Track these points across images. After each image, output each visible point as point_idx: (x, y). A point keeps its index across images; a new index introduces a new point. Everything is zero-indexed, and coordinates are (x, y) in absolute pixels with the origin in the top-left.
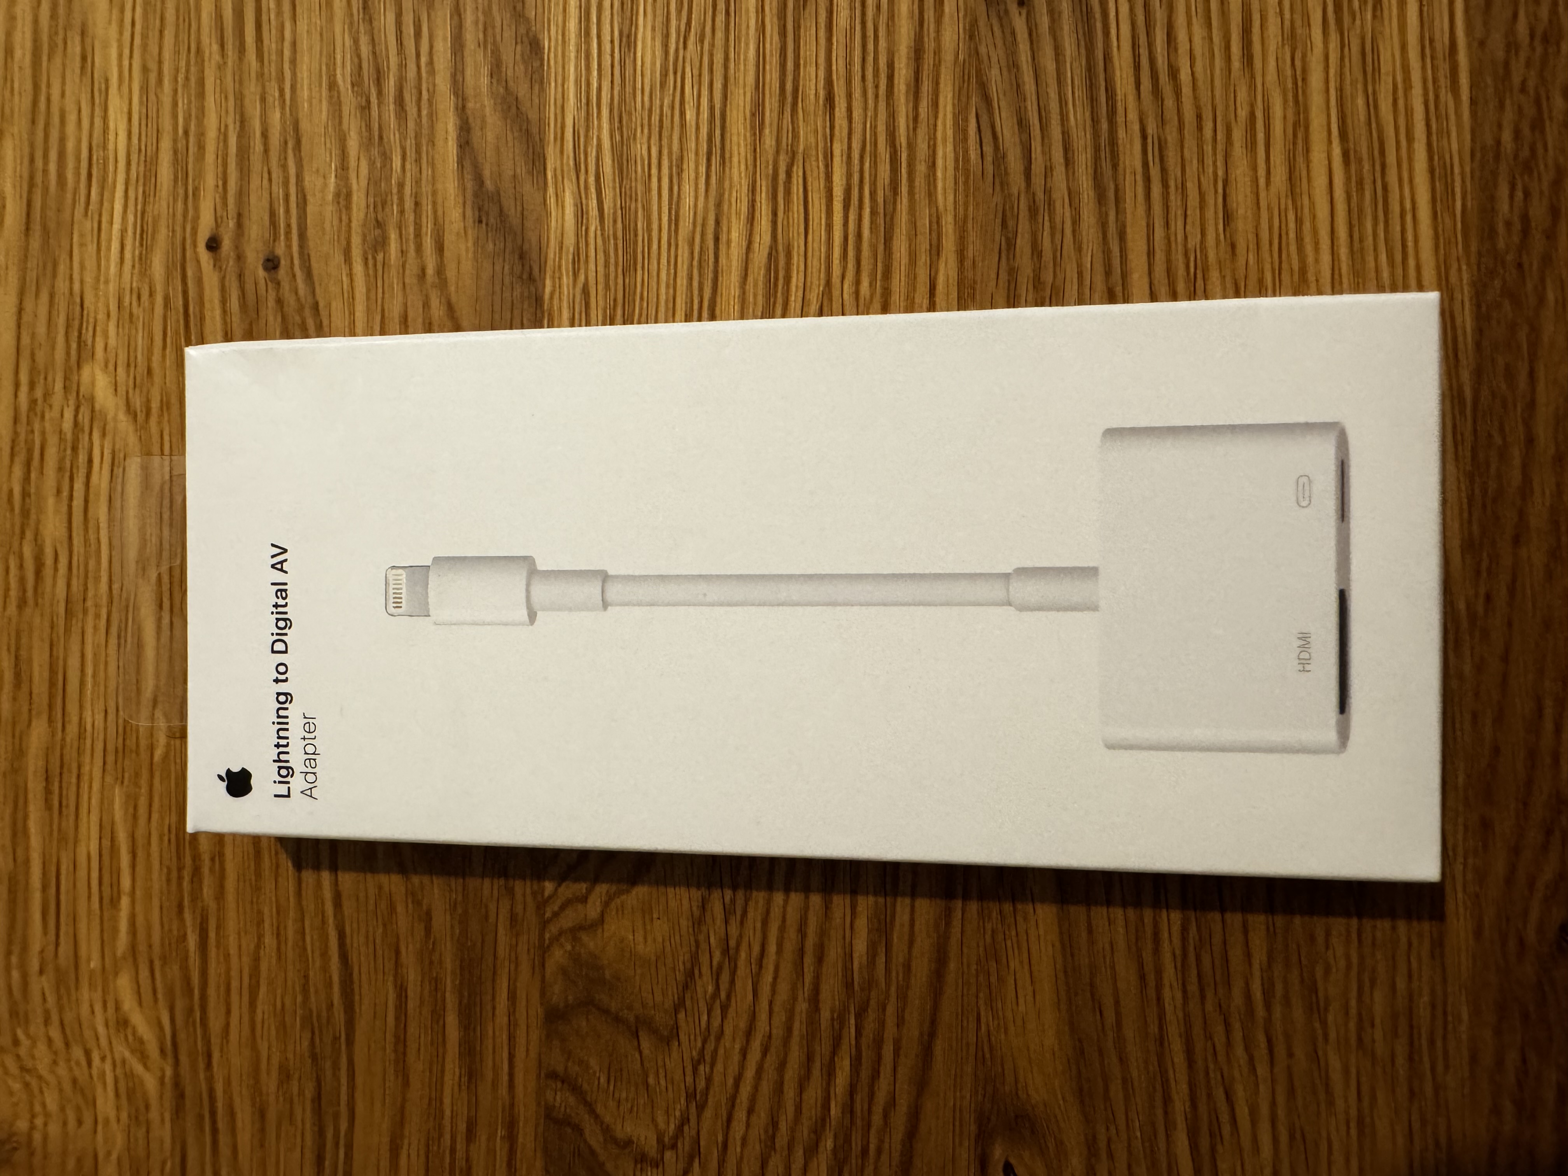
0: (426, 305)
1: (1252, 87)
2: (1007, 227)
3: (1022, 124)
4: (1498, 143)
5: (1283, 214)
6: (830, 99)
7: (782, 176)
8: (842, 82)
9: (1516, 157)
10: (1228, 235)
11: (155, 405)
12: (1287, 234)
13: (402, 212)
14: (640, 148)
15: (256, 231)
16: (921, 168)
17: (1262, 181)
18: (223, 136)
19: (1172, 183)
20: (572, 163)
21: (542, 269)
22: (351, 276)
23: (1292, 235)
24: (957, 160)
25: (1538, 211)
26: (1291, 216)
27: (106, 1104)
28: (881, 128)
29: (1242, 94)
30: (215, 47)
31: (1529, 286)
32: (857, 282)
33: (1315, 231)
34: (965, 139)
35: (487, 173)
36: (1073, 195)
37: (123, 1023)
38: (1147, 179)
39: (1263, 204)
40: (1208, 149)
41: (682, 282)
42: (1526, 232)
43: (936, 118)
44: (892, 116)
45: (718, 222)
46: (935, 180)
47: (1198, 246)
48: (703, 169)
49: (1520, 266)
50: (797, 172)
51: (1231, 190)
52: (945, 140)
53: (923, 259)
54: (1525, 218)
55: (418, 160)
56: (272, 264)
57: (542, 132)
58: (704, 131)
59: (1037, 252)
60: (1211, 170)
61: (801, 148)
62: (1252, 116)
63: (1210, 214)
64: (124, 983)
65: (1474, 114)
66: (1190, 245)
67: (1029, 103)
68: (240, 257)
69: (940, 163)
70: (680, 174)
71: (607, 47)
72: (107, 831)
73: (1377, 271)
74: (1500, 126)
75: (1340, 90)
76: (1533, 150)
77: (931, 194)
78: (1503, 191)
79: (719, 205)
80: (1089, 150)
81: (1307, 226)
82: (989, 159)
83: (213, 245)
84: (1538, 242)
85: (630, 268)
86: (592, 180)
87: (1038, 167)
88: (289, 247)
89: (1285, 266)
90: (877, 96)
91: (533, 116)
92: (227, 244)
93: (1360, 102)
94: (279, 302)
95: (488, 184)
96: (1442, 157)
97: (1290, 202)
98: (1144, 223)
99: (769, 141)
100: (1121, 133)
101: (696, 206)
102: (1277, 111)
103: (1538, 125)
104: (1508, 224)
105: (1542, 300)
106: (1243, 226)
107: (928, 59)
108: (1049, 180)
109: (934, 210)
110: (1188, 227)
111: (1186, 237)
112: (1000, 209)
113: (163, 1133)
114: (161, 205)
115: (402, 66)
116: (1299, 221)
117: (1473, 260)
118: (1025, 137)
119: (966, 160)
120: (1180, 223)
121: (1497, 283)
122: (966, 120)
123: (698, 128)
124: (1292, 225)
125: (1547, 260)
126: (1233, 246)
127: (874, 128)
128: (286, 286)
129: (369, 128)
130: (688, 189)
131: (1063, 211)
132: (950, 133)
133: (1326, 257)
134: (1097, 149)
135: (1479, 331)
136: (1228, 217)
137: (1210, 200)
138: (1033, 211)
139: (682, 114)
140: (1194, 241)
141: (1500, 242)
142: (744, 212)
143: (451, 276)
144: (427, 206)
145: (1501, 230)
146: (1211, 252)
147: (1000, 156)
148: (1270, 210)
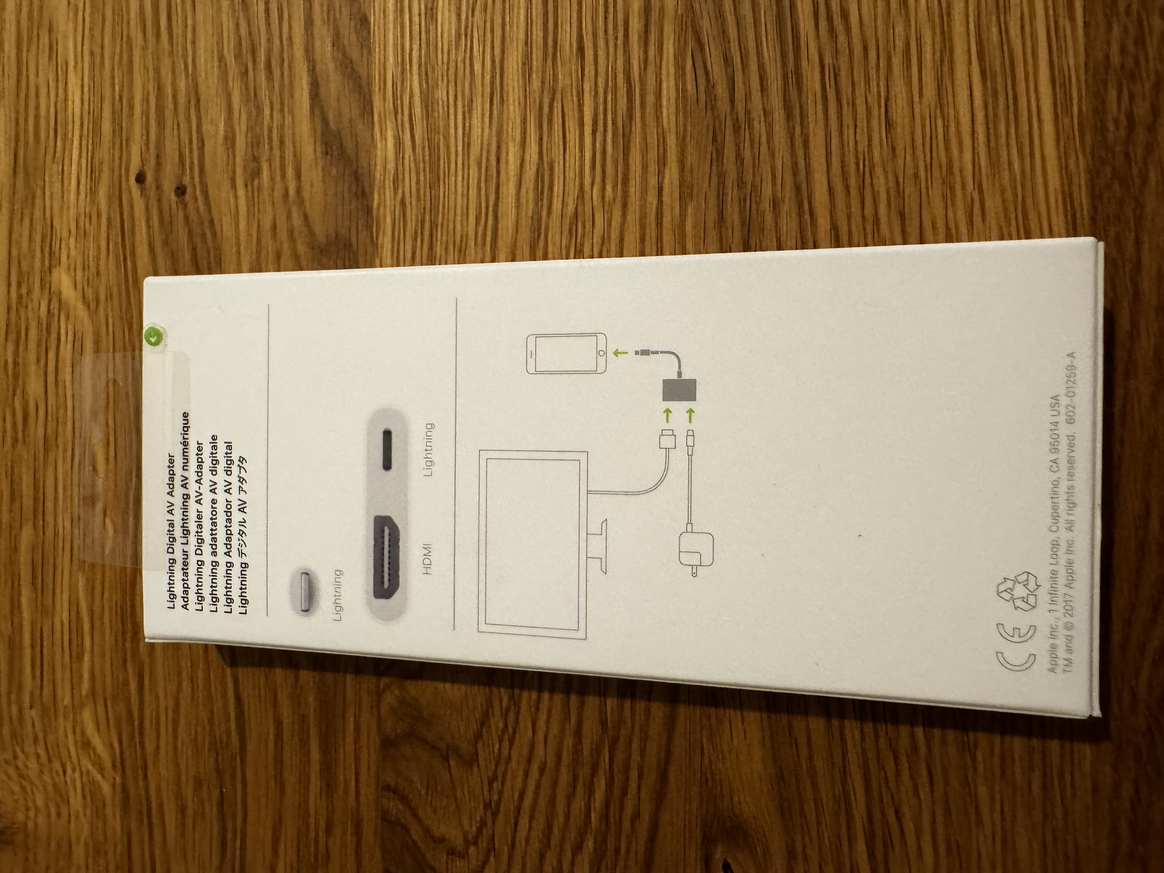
0: (289, 217)
1: (908, 21)
2: (716, 141)
3: (727, 61)
4: (1107, 57)
5: (933, 120)
6: (581, 50)
7: (546, 109)
8: (590, 36)
9: (1122, 66)
10: (890, 140)
11: (102, 297)
12: (937, 137)
13: (271, 149)
14: (441, 94)
15: (170, 168)
16: (651, 98)
17: (916, 96)
18: (146, 100)
19: (844, 102)
20: (391, 107)
21: (371, 186)
22: (236, 197)
23: (941, 137)
24: (677, 90)
25: (1142, 110)
26: (940, 123)
27: (76, 802)
28: (620, 70)
29: (900, 29)
30: (140, 35)
31: (1135, 172)
32: (603, 189)
33: (959, 133)
34: (684, 74)
35: (331, 116)
36: (767, 113)
37: (86, 745)
38: (825, 98)
39: (917, 114)
40: (873, 73)
41: (473, 193)
42: (1131, 127)
43: (661, 59)
44: (628, 59)
45: (499, 148)
46: (661, 106)
47: (866, 150)
48: (487, 106)
49: (1127, 155)
50: (557, 106)
51: (892, 105)
52: (668, 74)
53: (653, 167)
54: (1130, 116)
55: (282, 110)
56: (181, 191)
57: (370, 84)
58: (488, 78)
59: (739, 157)
60: (876, 90)
61: (560, 85)
62: (908, 44)
63: (875, 123)
64: (87, 715)
65: (1086, 34)
66: (860, 148)
67: (732, 44)
68: (158, 187)
69: (664, 92)
70: (470, 111)
71: (416, 19)
72: (74, 604)
73: (1010, 163)
74: (1108, 43)
75: (978, 21)
76: (1137, 62)
77: (658, 118)
78: (1112, 95)
79: (499, 134)
80: (779, 78)
81: (952, 130)
82: (702, 89)
83: (140, 179)
84: (1141, 135)
85: (434, 185)
86: (406, 119)
87: (740, 94)
88: (192, 178)
89: (935, 161)
90: (616, 45)
91: (364, 73)
92: (150, 177)
93: (994, 30)
94: (186, 218)
95: (332, 125)
96: (1061, 70)
97: (938, 111)
98: (823, 133)
99: (536, 84)
100: (804, 64)
101: (482, 135)
102: (927, 39)
103: (1140, 41)
104: (1116, 121)
105: (1145, 181)
106: (901, 133)
107: (655, 15)
108: (748, 102)
109: (660, 131)
110: (858, 136)
111: (856, 142)
112: (711, 128)
113: (116, 824)
114: (104, 153)
115: (269, 41)
116: (946, 127)
117: (1088, 150)
118: (730, 70)
119: (685, 90)
120: (851, 131)
121: (1108, 170)
122: (684, 60)
123: (483, 76)
124: (940, 130)
125: (1149, 148)
126: (894, 149)
127: (614, 69)
128: (191, 206)
129: (247, 89)
130: (476, 122)
131: (760, 127)
132: (672, 71)
133: (968, 156)
134: (785, 77)
135: (1094, 208)
136: (889, 125)
137: (875, 113)
138: (737, 128)
139: (472, 65)
140: (863, 146)
141: (1110, 136)
142: (518, 138)
143: (306, 195)
144: (289, 144)
145: (1111, 127)
146: (876, 153)
147: (710, 86)
148: (923, 119)
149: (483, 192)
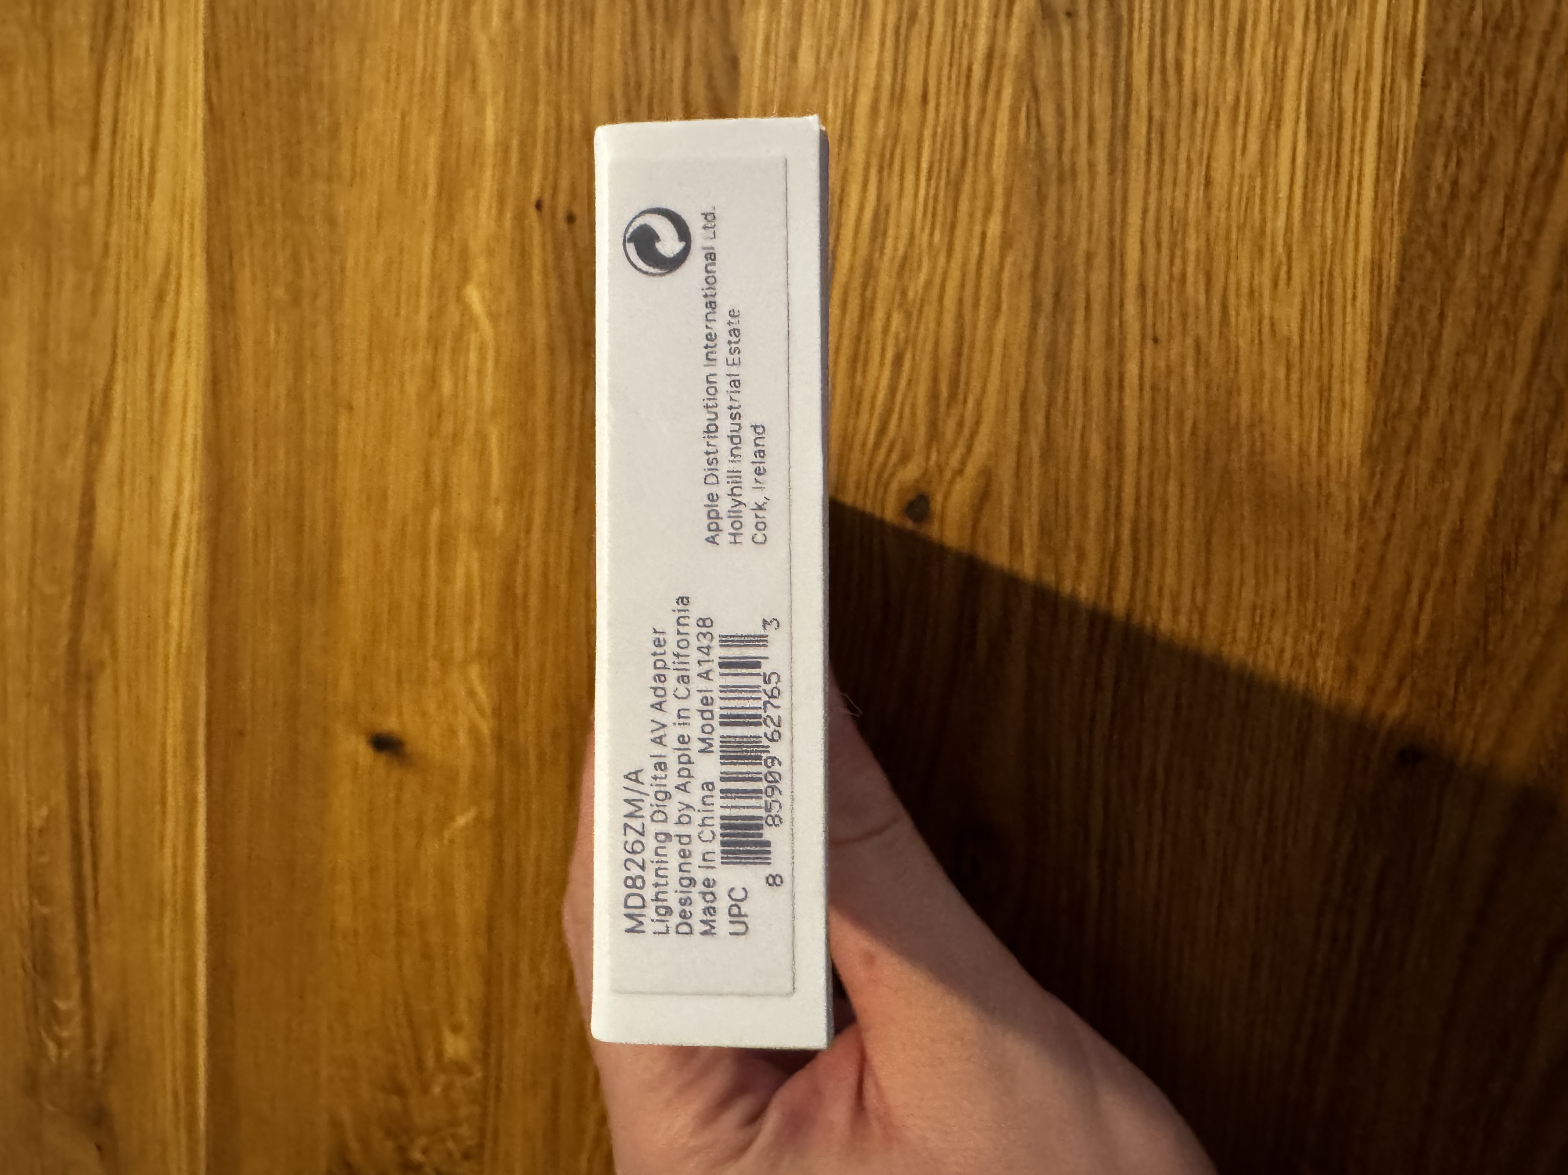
1: (1240, 76)
2: (1040, 192)
3: (1060, 111)
4: (1441, 117)
6: (925, 96)
9: (1455, 131)
16: (984, 147)
18: (547, 132)
25: (1466, 179)
29: (1231, 84)
30: (545, 71)
31: (1450, 240)
32: (931, 235)
36: (1091, 165)
40: (1199, 127)
42: (1454, 195)
47: (1182, 207)
49: (1444, 225)
53: (979, 215)
54: (1455, 183)
56: (571, 219)
59: (1060, 210)
60: (1199, 146)
61: (902, 135)
62: (1237, 100)
65: (1422, 93)
67: (1066, 95)
73: (1323, 227)
74: (1444, 103)
75: (1312, 75)
76: (1471, 125)
78: (1439, 161)
80: (1107, 131)
81: (1270, 190)
84: (1463, 206)
90: (957, 92)
93: (1327, 86)
94: (574, 244)
102: (1258, 97)
103: (1478, 104)
104: (1439, 189)
105: (1459, 253)
107: (996, 62)
108: (1075, 154)
109: (990, 180)
112: (1037, 179)
115: (653, 79)
117: (1405, 218)
118: (1061, 121)
121: (1423, 239)
125: (1469, 218)
126: (1209, 207)
127: (953, 118)
128: (578, 234)
131: (1083, 180)
132: (1006, 121)
133: (1282, 217)
134: (1113, 130)
135: (1402, 278)
136: (1208, 182)
137: (1196, 171)
138: (1061, 180)
140: (1179, 204)
141: (1431, 204)
145: (1433, 193)
147: (1041, 136)
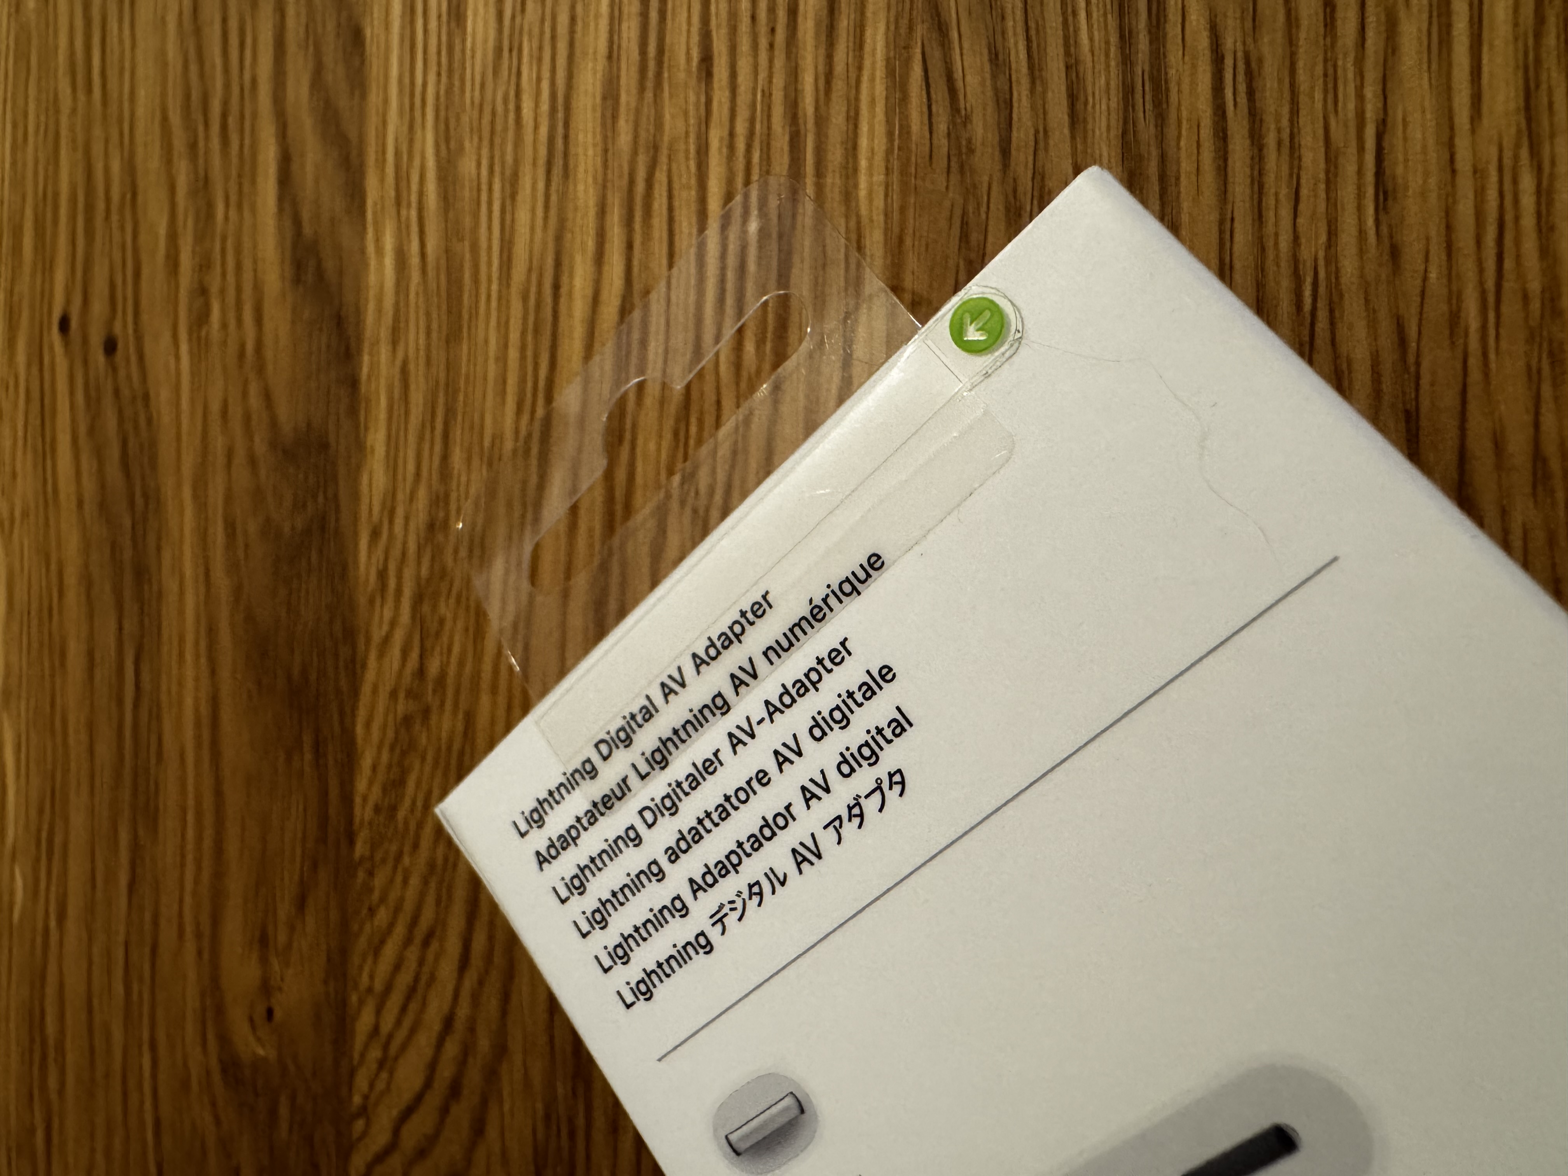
0: (245, 394)
5: (1507, 178)
7: (640, 187)
8: (724, 31)
10: (1385, 230)
12: (1517, 219)
13: (224, 274)
14: (467, 166)
15: (99, 307)
17: (1462, 117)
19: (1271, 140)
20: (392, 193)
21: (360, 339)
22: (177, 358)
23: (1528, 221)
24: (890, 134)
26: (1527, 182)
28: (778, 96)
34: (905, 99)
35: (306, 215)
38: (1222, 135)
39: (1464, 162)
41: (513, 354)
43: (860, 68)
44: (794, 74)
45: (558, 264)
46: (856, 170)
48: (541, 185)
50: (661, 176)
51: (1395, 141)
52: (873, 102)
55: (240, 206)
57: (361, 154)
58: (544, 130)
66: (1306, 254)
68: (85, 340)
69: (864, 142)
70: (513, 196)
77: (848, 195)
79: (559, 239)
82: (942, 127)
83: (64, 324)
85: (453, 337)
86: (414, 213)
88: (125, 326)
89: (1509, 285)
91: (353, 135)
92: (74, 324)
95: (307, 230)
97: (1524, 153)
98: (1214, 217)
99: (624, 136)
101: (532, 240)
106: (1417, 209)
110: (1301, 221)
111: (1296, 239)
114: (25, 284)
116: (1545, 190)
119: (904, 133)
120: (1285, 212)
122: (906, 68)
123: (536, 128)
124: (1528, 201)
129: (196, 172)
130: (523, 216)
139: (518, 109)
142: (591, 244)
143: (269, 354)
144: (247, 264)
146: (1349, 266)
148: (1478, 172)
149: (529, 353)
